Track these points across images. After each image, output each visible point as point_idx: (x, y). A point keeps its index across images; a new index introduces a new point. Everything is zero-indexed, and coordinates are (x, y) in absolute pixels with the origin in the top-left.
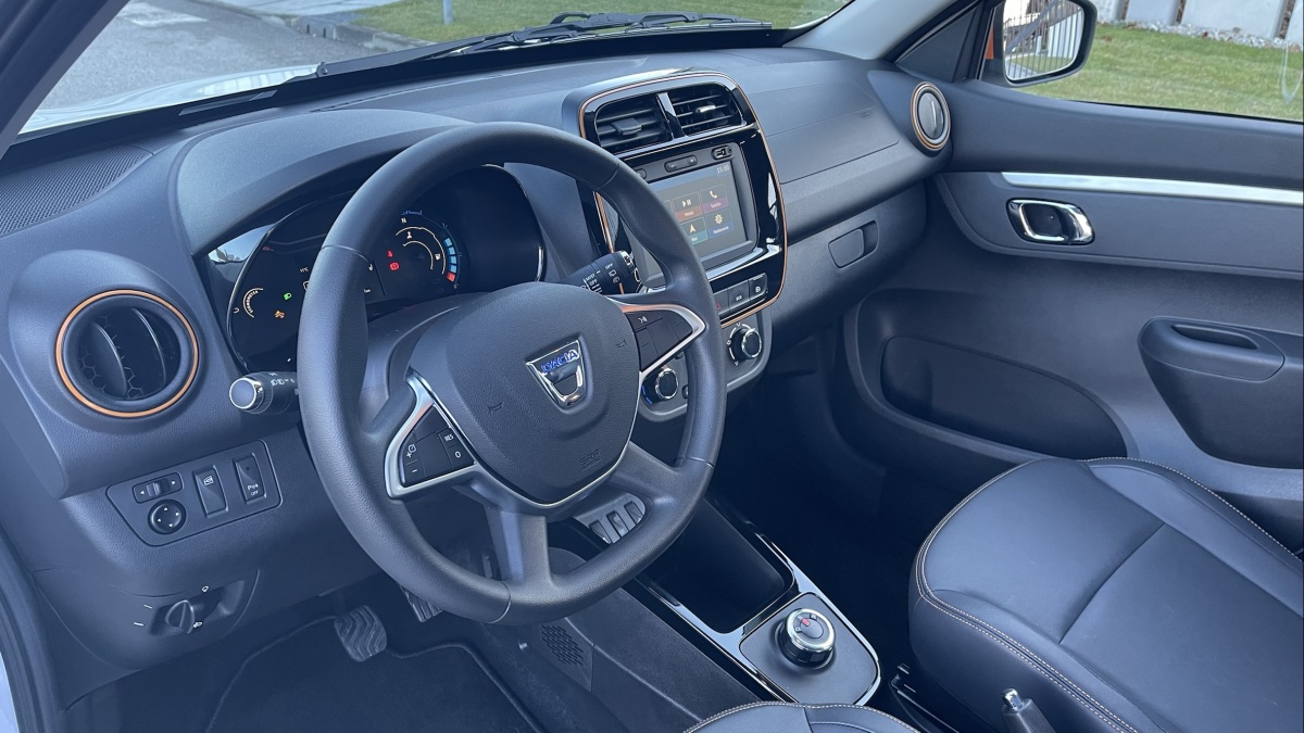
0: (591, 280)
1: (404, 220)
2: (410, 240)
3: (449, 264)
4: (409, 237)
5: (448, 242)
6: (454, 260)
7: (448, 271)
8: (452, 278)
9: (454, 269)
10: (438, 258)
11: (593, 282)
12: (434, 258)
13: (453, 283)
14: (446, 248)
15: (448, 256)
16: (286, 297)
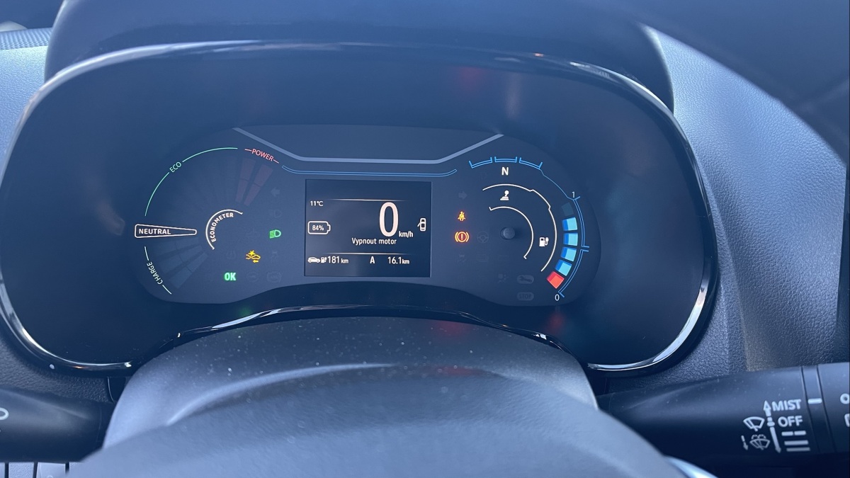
0: (786, 414)
1: (505, 171)
2: (505, 203)
3: (559, 258)
4: (505, 198)
5: (572, 224)
6: (571, 255)
7: (553, 268)
8: (556, 282)
9: (565, 269)
10: (542, 244)
11: (789, 421)
12: (537, 242)
13: (556, 291)
14: (563, 232)
15: (562, 245)
16: (273, 234)
